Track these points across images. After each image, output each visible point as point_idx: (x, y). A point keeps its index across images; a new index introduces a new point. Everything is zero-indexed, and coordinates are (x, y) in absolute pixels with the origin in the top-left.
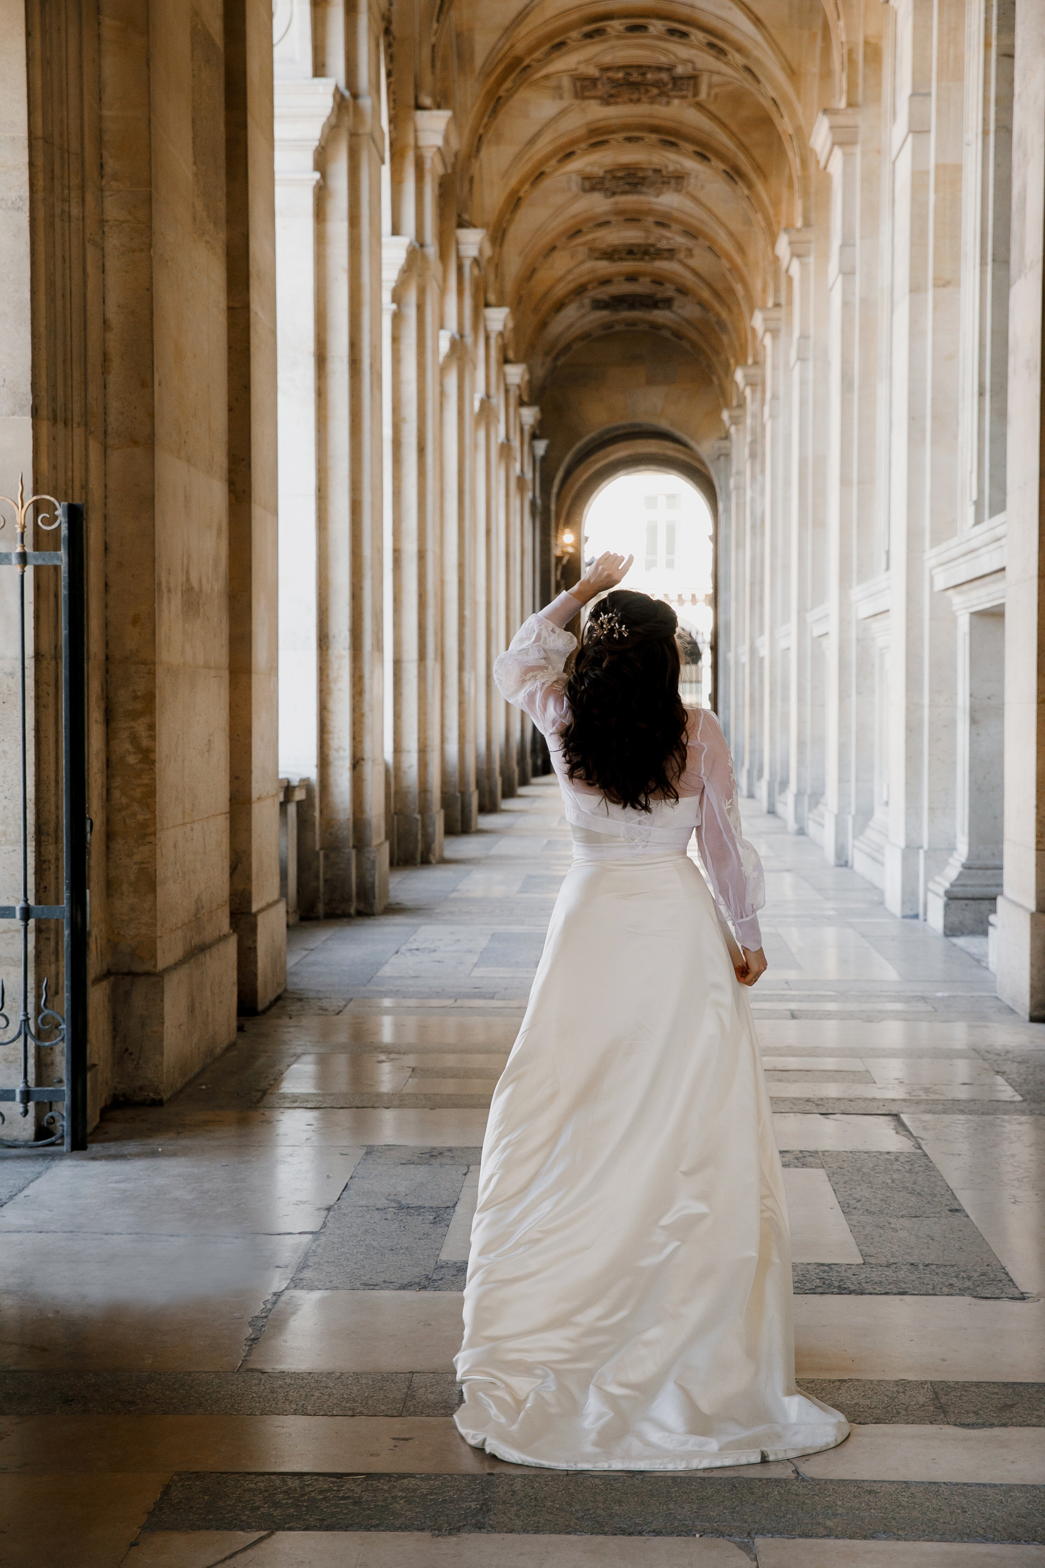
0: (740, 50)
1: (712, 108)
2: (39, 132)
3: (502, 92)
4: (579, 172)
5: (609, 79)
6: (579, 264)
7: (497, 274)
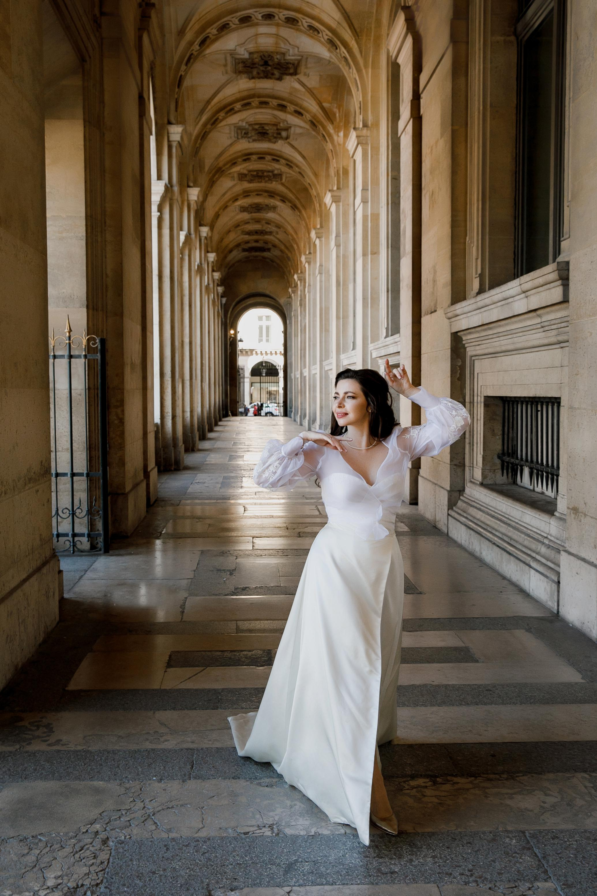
0: (297, 166)
1: (286, 185)
2: (89, 214)
3: (215, 179)
4: (238, 205)
5: (251, 175)
6: (238, 236)
7: (211, 242)
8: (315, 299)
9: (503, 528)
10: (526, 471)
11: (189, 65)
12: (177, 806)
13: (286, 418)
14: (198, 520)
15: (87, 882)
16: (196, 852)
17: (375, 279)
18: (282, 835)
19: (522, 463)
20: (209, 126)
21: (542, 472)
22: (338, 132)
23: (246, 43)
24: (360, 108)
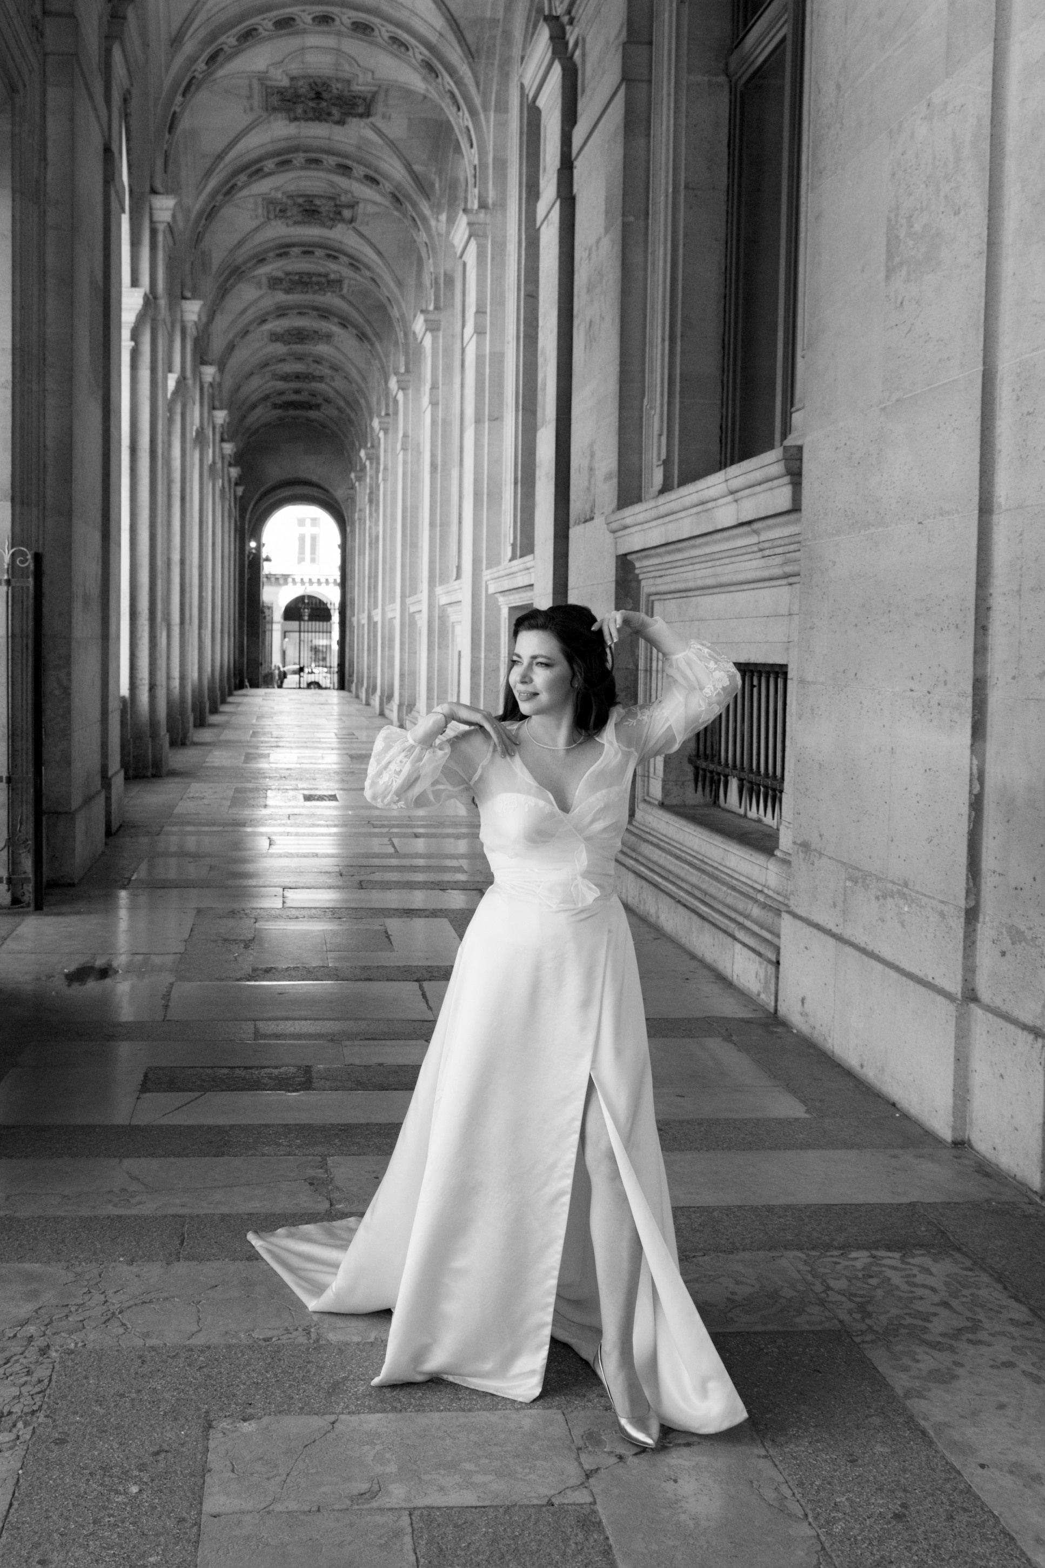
0: (369, 268)
1: (351, 298)
2: (18, 346)
3: (228, 286)
4: (267, 330)
5: (290, 280)
6: (266, 383)
7: (220, 391)
8: (394, 492)
9: (694, 877)
10: (734, 784)
11: (188, 96)
12: (158, 1299)
13: (342, 693)
14: (191, 860)
15: (17, 1409)
16: (189, 1365)
17: (496, 461)
18: (324, 1342)
19: (728, 771)
20: (220, 197)
21: (759, 785)
22: (438, 213)
23: (286, 60)
24: (475, 177)
